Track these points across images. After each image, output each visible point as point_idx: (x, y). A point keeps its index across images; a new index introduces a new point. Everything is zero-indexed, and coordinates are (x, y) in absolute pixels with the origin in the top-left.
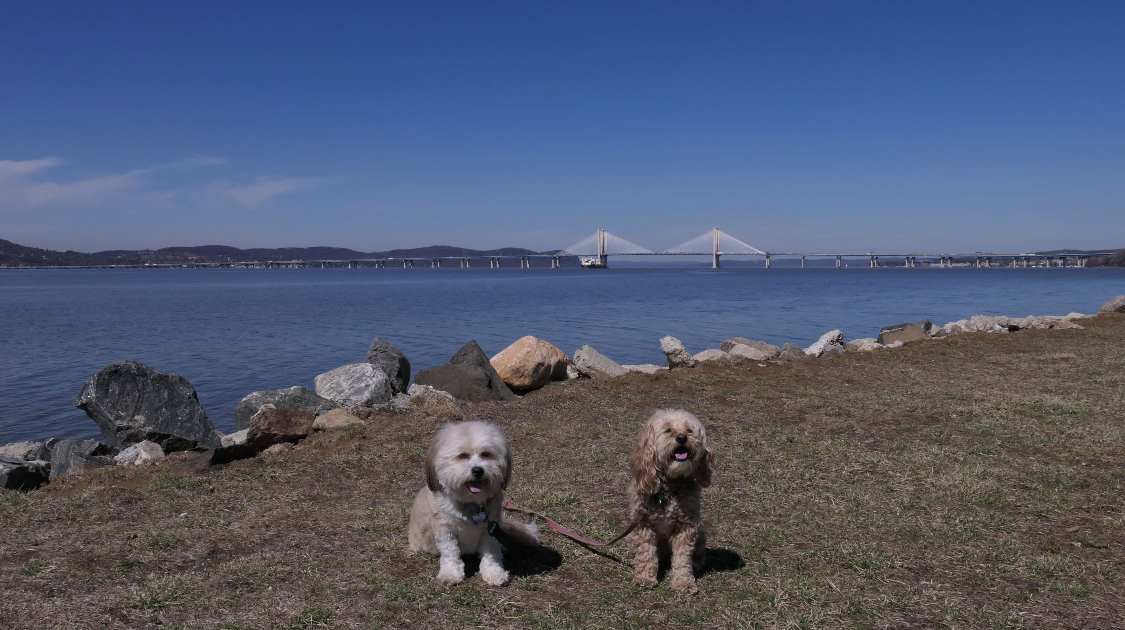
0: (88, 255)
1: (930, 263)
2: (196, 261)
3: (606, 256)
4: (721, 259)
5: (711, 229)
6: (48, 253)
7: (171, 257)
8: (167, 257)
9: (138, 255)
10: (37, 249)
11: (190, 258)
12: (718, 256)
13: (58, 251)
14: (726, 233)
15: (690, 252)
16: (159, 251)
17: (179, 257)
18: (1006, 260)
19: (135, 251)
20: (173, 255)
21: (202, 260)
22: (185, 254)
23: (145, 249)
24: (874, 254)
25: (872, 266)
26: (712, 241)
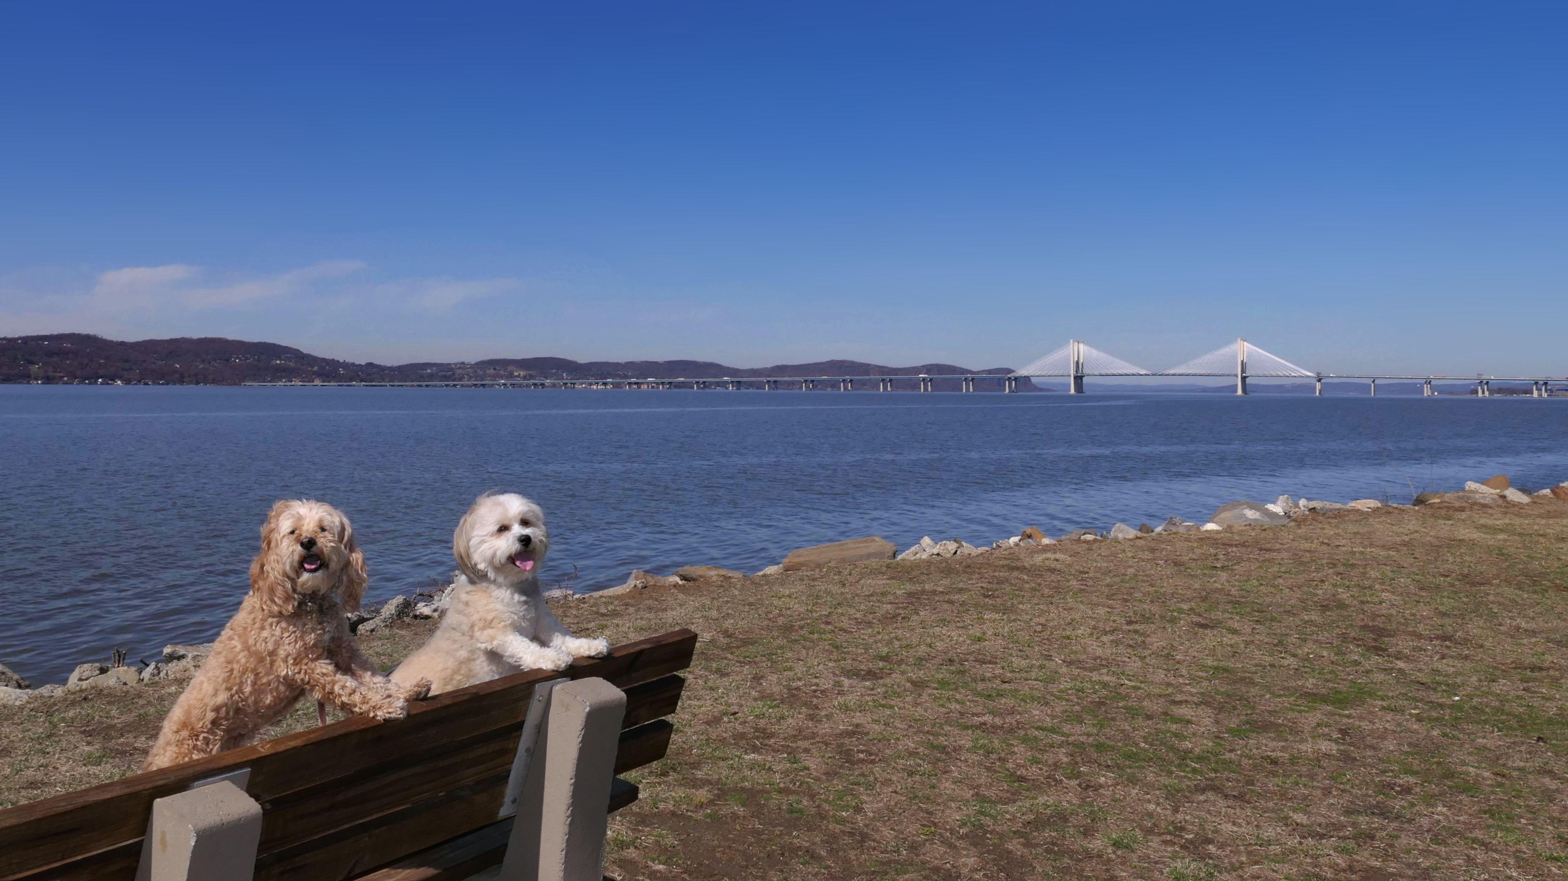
0: (391, 369)
2: (525, 378)
3: (1081, 377)
4: (1248, 381)
5: (1233, 340)
6: (345, 365)
7: (492, 371)
8: (488, 372)
9: (451, 370)
10: (333, 360)
11: (516, 374)
12: (1244, 379)
13: (357, 363)
14: (1257, 345)
15: (1202, 372)
16: (476, 364)
19: (449, 364)
20: (495, 369)
22: (510, 368)
23: (460, 361)
24: (1485, 377)
25: (1480, 394)
26: (1235, 357)
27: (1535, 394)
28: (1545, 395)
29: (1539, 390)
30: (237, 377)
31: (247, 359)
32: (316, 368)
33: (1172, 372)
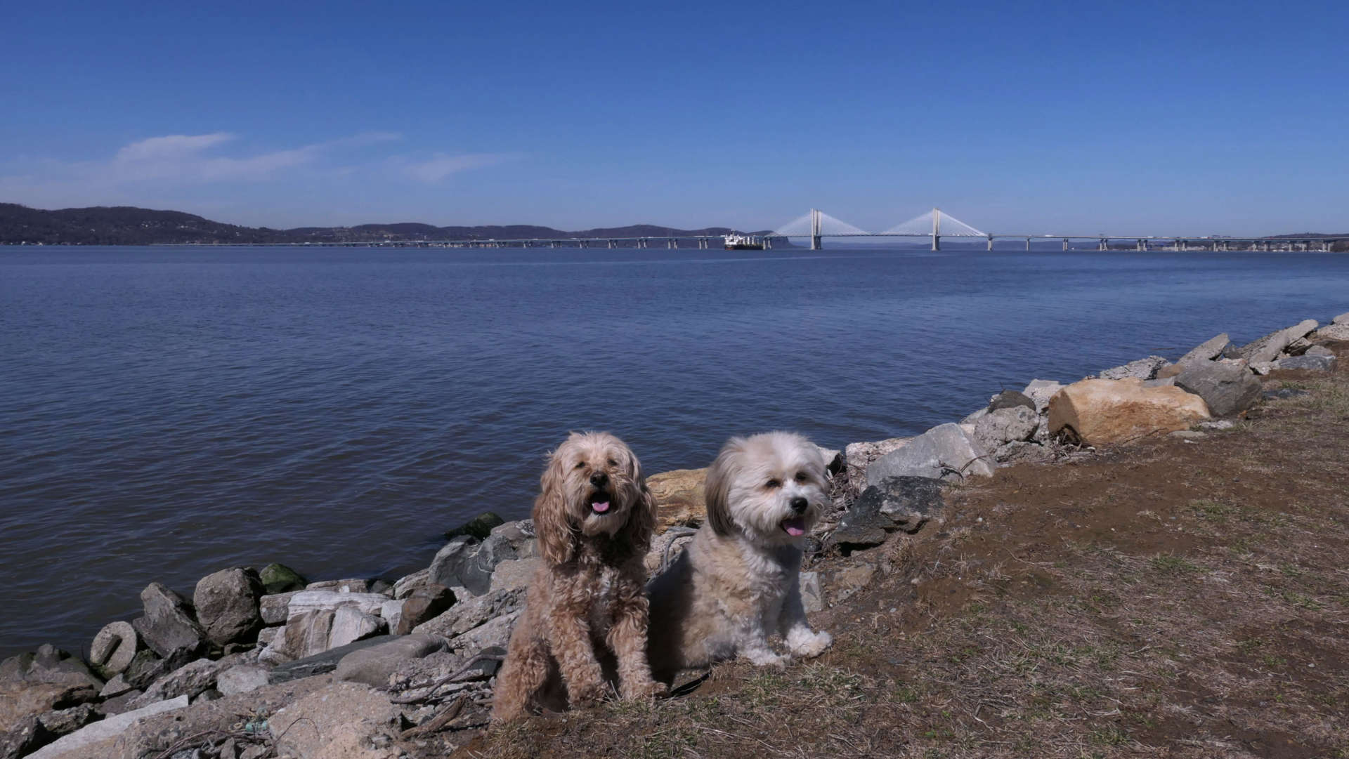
0: (281, 232)
1: (1162, 246)
2: (393, 239)
4: (940, 240)
5: (930, 210)
6: (242, 230)
7: (366, 234)
8: (363, 234)
10: (231, 226)
12: (937, 238)
13: (251, 227)
14: (947, 214)
15: (908, 233)
17: (374, 235)
18: (1245, 243)
20: (368, 232)
21: (398, 238)
24: (1106, 237)
25: (1101, 249)
26: (931, 222)
27: (1139, 249)
28: (1145, 249)
29: (1141, 245)
30: (145, 239)
31: (155, 224)
32: (215, 232)
33: (886, 233)
